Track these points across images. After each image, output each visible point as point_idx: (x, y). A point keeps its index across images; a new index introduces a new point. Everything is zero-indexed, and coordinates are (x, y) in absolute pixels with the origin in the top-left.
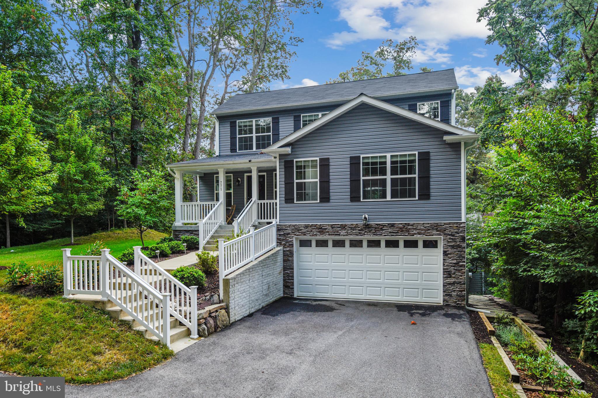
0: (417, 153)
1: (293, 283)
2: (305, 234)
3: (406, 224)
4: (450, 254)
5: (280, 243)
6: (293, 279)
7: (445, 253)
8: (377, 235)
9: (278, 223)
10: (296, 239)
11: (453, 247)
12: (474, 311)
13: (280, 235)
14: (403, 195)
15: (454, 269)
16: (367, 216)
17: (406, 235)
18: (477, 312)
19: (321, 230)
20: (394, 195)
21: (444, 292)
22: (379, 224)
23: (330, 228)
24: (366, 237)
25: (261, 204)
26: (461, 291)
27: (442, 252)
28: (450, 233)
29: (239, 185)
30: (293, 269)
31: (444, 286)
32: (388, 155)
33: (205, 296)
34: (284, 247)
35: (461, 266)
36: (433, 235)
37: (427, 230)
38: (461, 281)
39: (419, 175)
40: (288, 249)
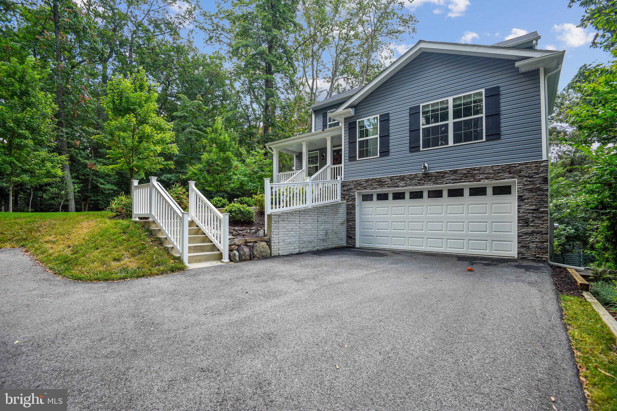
0: (483, 90)
1: (355, 234)
2: (366, 188)
3: (470, 169)
4: (528, 199)
5: (344, 198)
6: (355, 231)
7: (521, 198)
8: (437, 184)
9: (343, 180)
10: (359, 193)
11: (531, 191)
12: (561, 267)
13: (344, 190)
14: (468, 138)
15: (533, 217)
16: (426, 165)
17: (471, 182)
18: (565, 268)
19: (381, 183)
20: (457, 139)
21: (519, 243)
22: (440, 172)
23: (389, 180)
24: (425, 186)
25: (334, 168)
26: (543, 242)
27: (517, 197)
28: (527, 175)
29: (323, 159)
30: (355, 221)
31: (518, 236)
32: (450, 99)
33: (251, 230)
34: (347, 202)
35: (542, 213)
36: (504, 179)
37: (498, 173)
38: (542, 230)
39: (486, 113)
40: (351, 203)
